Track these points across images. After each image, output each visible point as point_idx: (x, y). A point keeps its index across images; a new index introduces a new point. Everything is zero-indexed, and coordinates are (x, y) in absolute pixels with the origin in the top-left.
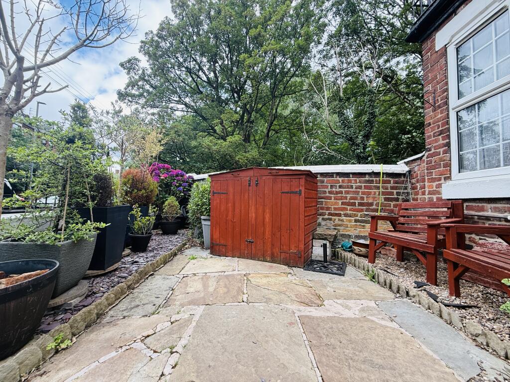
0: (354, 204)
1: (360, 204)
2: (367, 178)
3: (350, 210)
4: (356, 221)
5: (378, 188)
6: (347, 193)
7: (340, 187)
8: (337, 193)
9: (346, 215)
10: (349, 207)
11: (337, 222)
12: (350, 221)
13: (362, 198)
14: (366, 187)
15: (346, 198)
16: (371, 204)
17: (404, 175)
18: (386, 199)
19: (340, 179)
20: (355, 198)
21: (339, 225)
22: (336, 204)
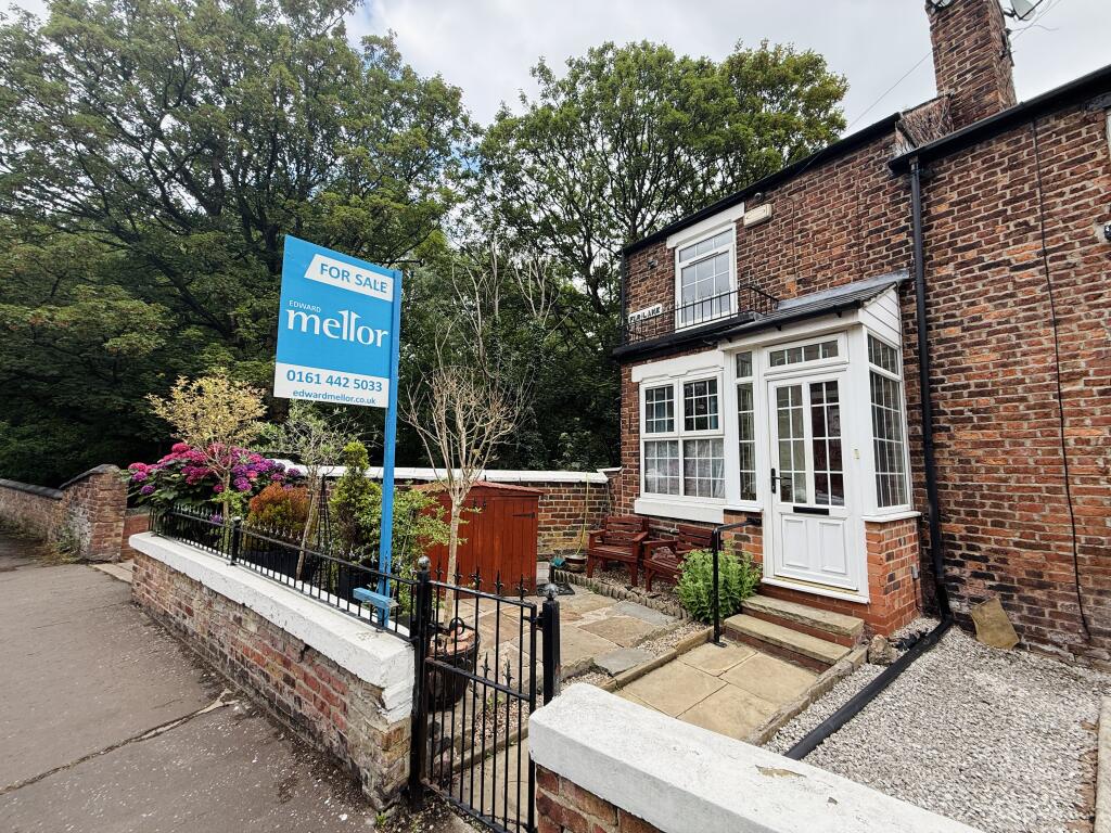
0: (563, 516)
1: (569, 516)
2: (575, 488)
3: (560, 523)
4: (565, 534)
5: (584, 498)
6: (557, 504)
7: (551, 497)
8: (548, 504)
9: (556, 529)
10: (558, 520)
11: (547, 538)
12: (559, 535)
13: (570, 510)
14: (574, 498)
15: (555, 510)
16: (578, 515)
17: (604, 485)
18: (590, 510)
19: (551, 489)
20: (564, 510)
21: (549, 541)
22: (546, 516)
